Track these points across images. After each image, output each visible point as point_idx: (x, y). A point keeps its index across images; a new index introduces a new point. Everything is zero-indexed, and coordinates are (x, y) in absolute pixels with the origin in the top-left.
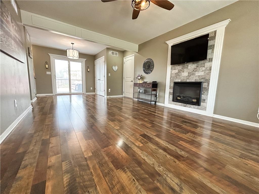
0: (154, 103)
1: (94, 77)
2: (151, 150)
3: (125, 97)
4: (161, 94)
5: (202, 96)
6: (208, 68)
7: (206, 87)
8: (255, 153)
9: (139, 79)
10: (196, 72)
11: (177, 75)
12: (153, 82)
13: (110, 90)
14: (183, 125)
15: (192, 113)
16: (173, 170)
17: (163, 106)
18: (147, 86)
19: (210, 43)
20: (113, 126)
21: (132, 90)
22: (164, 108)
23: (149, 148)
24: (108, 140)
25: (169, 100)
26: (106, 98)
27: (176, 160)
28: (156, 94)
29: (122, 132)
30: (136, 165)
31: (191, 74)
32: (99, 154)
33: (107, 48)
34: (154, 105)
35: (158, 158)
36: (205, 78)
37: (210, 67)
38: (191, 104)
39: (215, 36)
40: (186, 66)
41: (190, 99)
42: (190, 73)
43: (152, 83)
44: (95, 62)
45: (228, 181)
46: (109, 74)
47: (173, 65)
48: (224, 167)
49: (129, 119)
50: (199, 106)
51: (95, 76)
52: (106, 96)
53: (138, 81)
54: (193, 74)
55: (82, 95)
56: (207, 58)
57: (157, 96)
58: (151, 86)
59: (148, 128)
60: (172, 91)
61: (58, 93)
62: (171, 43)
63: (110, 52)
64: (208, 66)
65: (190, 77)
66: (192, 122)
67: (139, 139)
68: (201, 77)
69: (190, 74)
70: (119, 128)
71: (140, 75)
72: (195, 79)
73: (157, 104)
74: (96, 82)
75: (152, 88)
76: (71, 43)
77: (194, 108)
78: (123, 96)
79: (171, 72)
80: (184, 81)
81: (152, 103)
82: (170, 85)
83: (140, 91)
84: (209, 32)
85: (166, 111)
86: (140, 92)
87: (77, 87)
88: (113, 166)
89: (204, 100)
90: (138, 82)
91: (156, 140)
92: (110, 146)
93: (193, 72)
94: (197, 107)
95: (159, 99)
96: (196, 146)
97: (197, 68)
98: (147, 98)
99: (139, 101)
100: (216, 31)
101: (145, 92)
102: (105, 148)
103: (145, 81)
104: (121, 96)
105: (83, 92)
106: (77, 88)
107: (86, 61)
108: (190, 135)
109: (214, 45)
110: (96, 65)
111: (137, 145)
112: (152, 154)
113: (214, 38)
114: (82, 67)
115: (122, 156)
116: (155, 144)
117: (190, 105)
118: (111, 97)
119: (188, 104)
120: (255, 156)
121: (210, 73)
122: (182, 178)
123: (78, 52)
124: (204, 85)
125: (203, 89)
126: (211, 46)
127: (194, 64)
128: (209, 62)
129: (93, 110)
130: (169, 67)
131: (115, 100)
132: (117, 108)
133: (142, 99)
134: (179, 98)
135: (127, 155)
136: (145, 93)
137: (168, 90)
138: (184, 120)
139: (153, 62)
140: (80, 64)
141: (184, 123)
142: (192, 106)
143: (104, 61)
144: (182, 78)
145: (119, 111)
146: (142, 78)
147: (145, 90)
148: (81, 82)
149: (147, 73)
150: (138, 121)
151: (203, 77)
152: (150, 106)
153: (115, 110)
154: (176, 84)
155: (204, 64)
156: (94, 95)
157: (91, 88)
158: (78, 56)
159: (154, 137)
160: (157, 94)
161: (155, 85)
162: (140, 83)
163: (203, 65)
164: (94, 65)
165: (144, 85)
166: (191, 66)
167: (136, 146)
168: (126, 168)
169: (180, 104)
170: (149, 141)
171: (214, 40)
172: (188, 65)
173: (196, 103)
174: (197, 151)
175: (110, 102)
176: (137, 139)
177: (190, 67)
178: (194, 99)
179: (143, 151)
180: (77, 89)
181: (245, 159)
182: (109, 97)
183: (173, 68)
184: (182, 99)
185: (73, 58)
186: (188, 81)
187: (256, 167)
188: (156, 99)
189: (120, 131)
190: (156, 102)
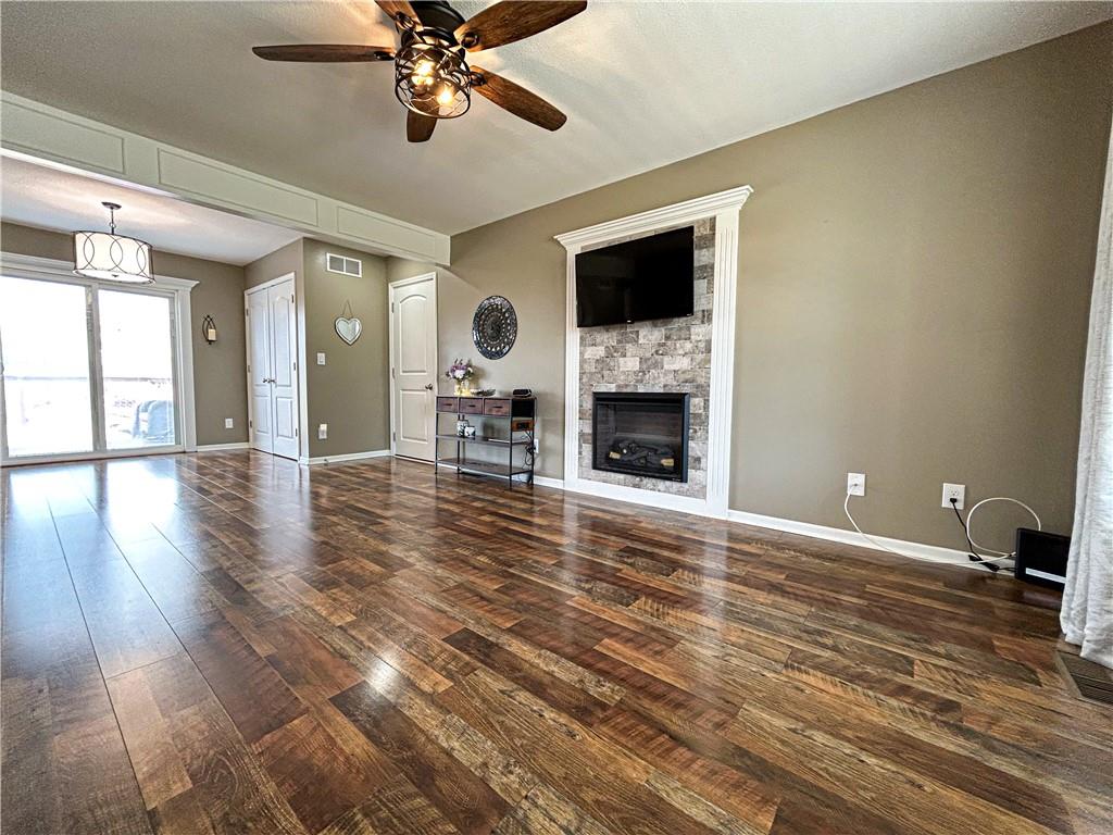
0: (523, 478)
1: (244, 369)
2: (484, 701)
3: (400, 459)
4: (552, 440)
5: (691, 444)
6: (702, 345)
7: (700, 411)
8: (829, 642)
9: (459, 381)
10: (666, 359)
11: (603, 364)
12: (516, 392)
13: (323, 427)
14: (621, 567)
15: (661, 511)
16: (558, 772)
17: (561, 487)
18: (490, 410)
19: (700, 257)
20: (324, 613)
21: (429, 428)
22: (566, 498)
23: (478, 694)
24: (288, 689)
25: (580, 465)
26: (307, 468)
27: (576, 726)
28: (528, 440)
29: (363, 638)
30: (411, 788)
31: (650, 363)
32: (231, 773)
33: (305, 238)
34: (524, 488)
35: (509, 731)
36: (693, 381)
37: (707, 341)
38: (657, 475)
39: (714, 234)
40: (631, 332)
41: (653, 458)
42: (647, 359)
43: (513, 397)
44: (246, 297)
45: (738, 768)
46: (321, 358)
47: (586, 329)
48: (734, 716)
49: (405, 567)
50: (683, 485)
51: (248, 363)
52: (305, 460)
53: (457, 387)
54: (656, 365)
55: (172, 461)
56: (695, 309)
57: (537, 451)
58: (507, 408)
59: (483, 598)
60: (588, 430)
61: (17, 458)
62: (576, 242)
63: (324, 258)
64: (700, 338)
65: (647, 376)
66: (656, 550)
67: (439, 660)
68: (682, 377)
69: (647, 364)
70: (350, 618)
71: (464, 363)
72: (663, 380)
73: (537, 480)
74: (253, 389)
75: (514, 419)
76: (105, 204)
77: (667, 491)
78: (394, 451)
79: (582, 354)
80: (629, 390)
81: (514, 478)
82: (581, 406)
83: (467, 429)
84: (693, 222)
85: (570, 509)
86: (466, 434)
87: (144, 416)
88: (295, 820)
89: (698, 460)
90: (457, 394)
91: (509, 653)
92: (296, 722)
93: (657, 357)
94: (675, 485)
95: (544, 461)
96: (657, 649)
97: (669, 343)
98: (495, 460)
99: (463, 473)
100: (715, 218)
101: (489, 435)
102: (268, 736)
103: (486, 386)
104: (385, 453)
105: (178, 442)
106: (142, 423)
107: (193, 289)
108: (643, 607)
109: (713, 265)
110: (252, 311)
111: (426, 687)
112: (486, 719)
113: (709, 241)
114: (173, 322)
115: (347, 758)
116: (501, 672)
117: (654, 480)
118: (332, 459)
119: (646, 476)
120: (827, 654)
121: (709, 361)
122: (589, 796)
123: (145, 248)
124: (695, 404)
125: (691, 421)
126: (705, 266)
127: (656, 326)
128: (703, 322)
129: (226, 541)
130: (574, 335)
131: (350, 474)
132: (357, 518)
133: (475, 463)
134: (614, 455)
135: (372, 749)
136: (485, 439)
137: (576, 426)
138: (630, 544)
139: (511, 310)
140: (164, 303)
141: (628, 557)
142: (662, 484)
143: (295, 299)
144: (622, 379)
145: (362, 529)
146: (472, 375)
147: (486, 427)
148: (166, 393)
149: (491, 356)
150: (446, 574)
151: (688, 376)
152: (509, 493)
153: (344, 526)
154: (601, 400)
155: (689, 329)
156: (246, 458)
157: (229, 423)
158: (147, 270)
159: (504, 639)
160: (536, 441)
161: (523, 406)
162: (464, 395)
163: (684, 334)
164: (243, 312)
165: (479, 404)
166: (649, 335)
167: (423, 693)
168: (359, 817)
169: (622, 477)
170: (482, 662)
171: (711, 250)
172: (638, 332)
173: (672, 473)
174: (655, 673)
175: (324, 490)
176: (430, 661)
177: (644, 337)
178: (665, 455)
179: (449, 712)
180: (144, 427)
181: (799, 670)
182: (320, 460)
183: (589, 340)
184: (626, 459)
185: (116, 279)
186: (640, 391)
187: (824, 694)
188: (533, 464)
189: (354, 633)
190: (531, 474)
